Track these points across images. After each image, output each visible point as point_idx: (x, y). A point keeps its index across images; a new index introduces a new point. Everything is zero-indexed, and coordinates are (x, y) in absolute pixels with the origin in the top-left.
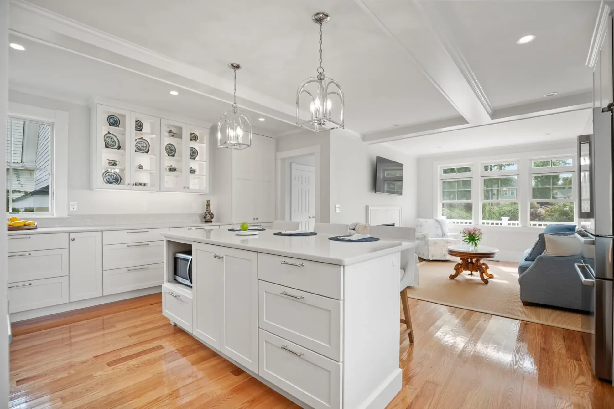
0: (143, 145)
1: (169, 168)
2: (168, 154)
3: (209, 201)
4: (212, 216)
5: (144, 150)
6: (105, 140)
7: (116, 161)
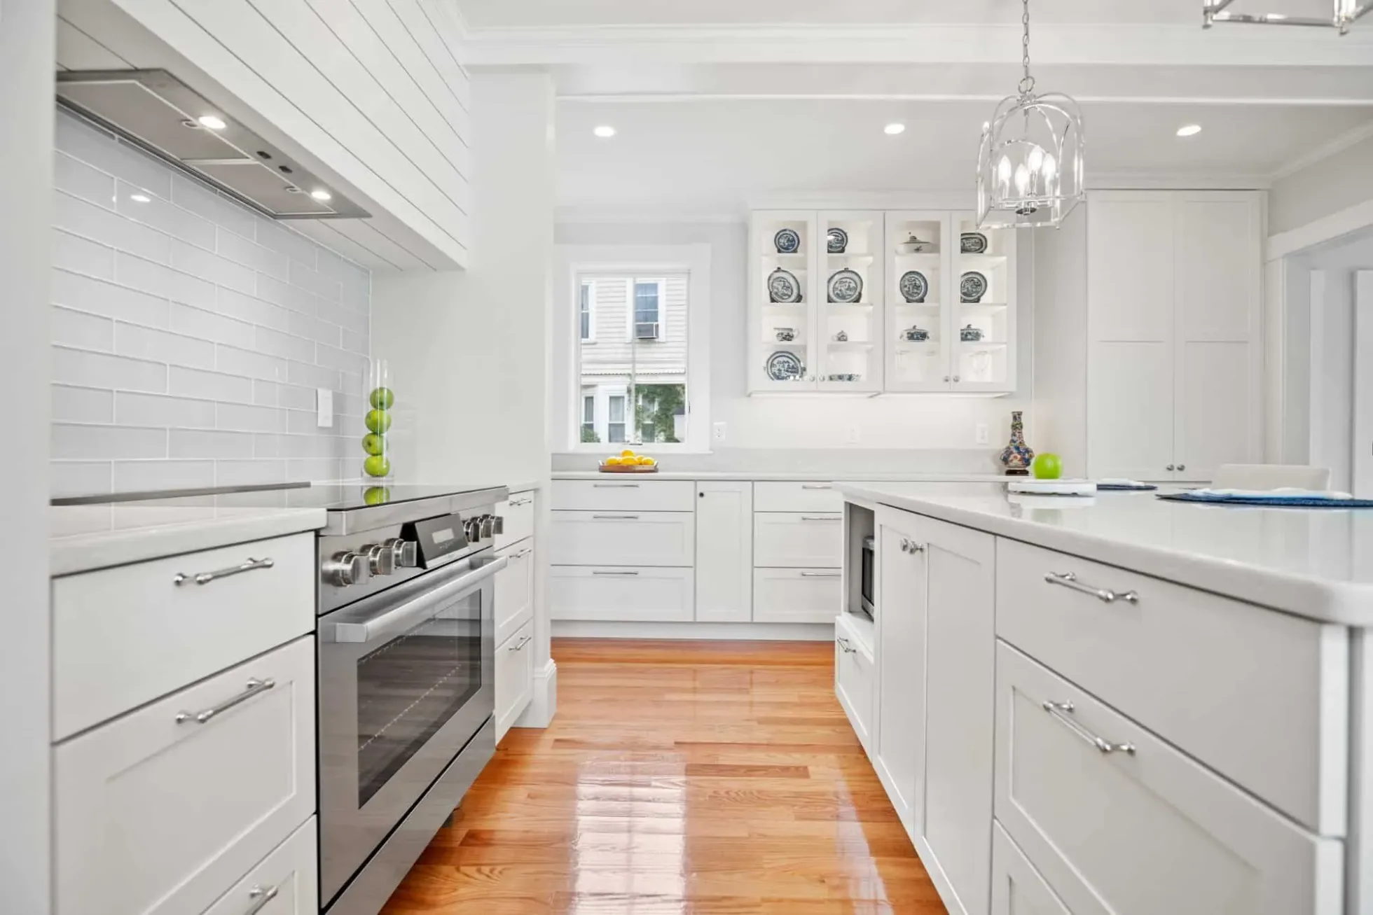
0: (849, 286)
1: (908, 333)
2: (907, 298)
3: (1020, 414)
4: (1027, 456)
5: (851, 296)
6: (770, 286)
7: (791, 330)
